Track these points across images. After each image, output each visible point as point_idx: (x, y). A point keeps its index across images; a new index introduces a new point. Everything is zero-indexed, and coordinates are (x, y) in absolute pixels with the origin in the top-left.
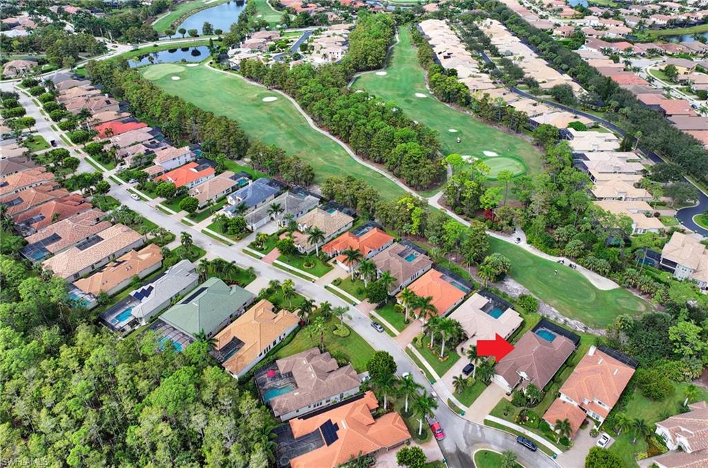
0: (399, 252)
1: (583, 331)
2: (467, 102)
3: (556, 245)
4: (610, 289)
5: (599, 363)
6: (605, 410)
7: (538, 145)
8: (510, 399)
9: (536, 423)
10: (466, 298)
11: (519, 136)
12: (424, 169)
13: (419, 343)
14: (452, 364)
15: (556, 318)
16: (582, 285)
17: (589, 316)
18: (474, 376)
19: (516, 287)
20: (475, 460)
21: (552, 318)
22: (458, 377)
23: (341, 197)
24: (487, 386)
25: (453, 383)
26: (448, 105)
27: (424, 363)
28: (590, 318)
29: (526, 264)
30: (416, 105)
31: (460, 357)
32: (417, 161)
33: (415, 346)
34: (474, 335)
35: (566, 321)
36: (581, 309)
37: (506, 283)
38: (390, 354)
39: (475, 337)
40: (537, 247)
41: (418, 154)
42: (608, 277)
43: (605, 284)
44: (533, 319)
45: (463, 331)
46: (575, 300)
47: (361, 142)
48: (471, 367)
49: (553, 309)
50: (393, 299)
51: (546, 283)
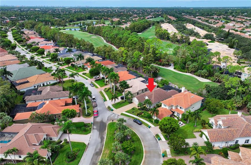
0: (115, 66)
2: (169, 38)
3: (186, 69)
6: (182, 111)
13: (107, 90)
16: (193, 80)
20: (108, 125)
24: (130, 103)
27: (105, 96)
31: (123, 95)
33: (104, 90)
34: (131, 87)
42: (207, 79)
49: (176, 86)
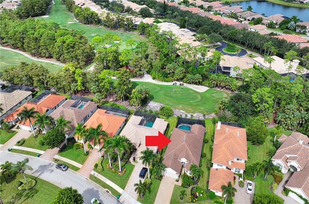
0: (71, 105)
1: (203, 118)
2: (99, 22)
3: (169, 76)
4: (205, 91)
5: (227, 132)
6: (242, 164)
7: (141, 34)
8: (180, 183)
9: (205, 195)
10: (126, 121)
11: (131, 33)
12: (79, 51)
13: (100, 167)
14: (130, 174)
15: (186, 116)
16: (190, 92)
17: (202, 108)
18: (149, 177)
19: (155, 105)
21: (184, 116)
22: (139, 183)
23: (19, 79)
24: (161, 180)
25: (136, 190)
26: (88, 25)
27: (107, 183)
28: (203, 109)
29: (156, 91)
30: (69, 27)
31: (134, 166)
32: (73, 46)
33: (97, 171)
34: (140, 144)
35: (192, 116)
36: (196, 106)
37: (149, 104)
38: (74, 188)
39: (141, 145)
40: (159, 79)
41: (73, 42)
42: (202, 85)
43: (202, 89)
44: (173, 121)
45: (132, 144)
46: (191, 102)
47: (32, 44)
48: (145, 170)
49: (181, 111)
50: (72, 140)
51: (171, 97)
